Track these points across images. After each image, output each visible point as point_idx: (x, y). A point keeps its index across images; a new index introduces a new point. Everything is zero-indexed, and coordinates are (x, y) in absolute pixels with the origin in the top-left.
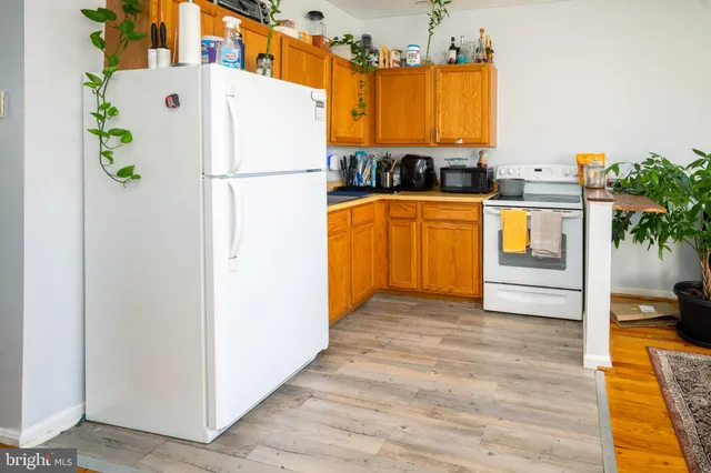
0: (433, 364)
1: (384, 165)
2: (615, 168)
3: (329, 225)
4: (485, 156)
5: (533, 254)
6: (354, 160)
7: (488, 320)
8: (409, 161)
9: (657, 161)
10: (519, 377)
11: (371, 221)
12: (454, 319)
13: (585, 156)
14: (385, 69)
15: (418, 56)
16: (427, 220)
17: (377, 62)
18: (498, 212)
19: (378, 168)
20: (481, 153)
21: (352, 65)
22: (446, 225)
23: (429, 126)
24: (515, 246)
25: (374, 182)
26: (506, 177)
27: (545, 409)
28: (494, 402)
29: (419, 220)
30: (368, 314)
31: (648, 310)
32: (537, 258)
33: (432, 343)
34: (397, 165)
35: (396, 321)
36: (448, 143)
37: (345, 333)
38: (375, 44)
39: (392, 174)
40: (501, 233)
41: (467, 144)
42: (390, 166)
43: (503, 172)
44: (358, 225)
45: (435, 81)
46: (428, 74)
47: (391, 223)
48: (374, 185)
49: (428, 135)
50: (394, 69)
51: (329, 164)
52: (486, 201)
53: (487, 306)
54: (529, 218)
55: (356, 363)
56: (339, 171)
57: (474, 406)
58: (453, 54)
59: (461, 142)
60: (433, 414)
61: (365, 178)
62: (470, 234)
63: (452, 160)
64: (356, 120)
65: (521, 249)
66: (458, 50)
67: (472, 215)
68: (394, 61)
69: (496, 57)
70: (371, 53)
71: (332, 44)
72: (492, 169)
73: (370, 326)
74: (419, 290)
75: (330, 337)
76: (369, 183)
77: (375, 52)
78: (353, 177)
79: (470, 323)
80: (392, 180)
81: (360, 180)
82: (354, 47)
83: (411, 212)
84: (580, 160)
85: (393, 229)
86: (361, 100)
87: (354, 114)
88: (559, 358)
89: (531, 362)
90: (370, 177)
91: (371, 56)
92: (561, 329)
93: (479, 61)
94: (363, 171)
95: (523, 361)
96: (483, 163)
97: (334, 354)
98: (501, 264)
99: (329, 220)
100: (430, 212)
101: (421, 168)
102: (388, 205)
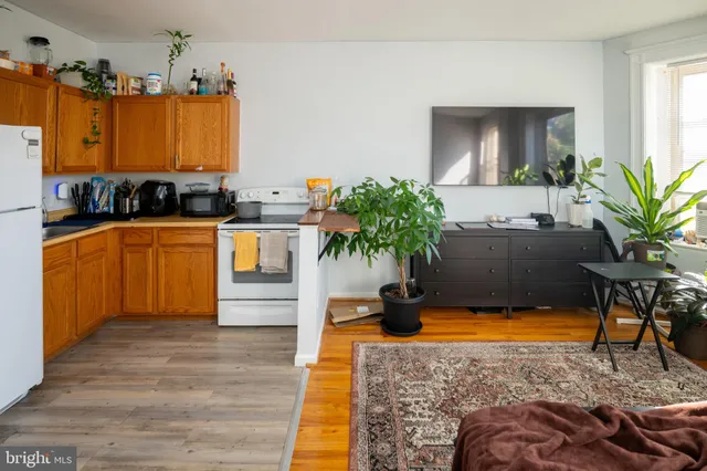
0: (155, 383)
1: (123, 191)
2: (338, 191)
3: (44, 260)
4: (226, 181)
5: (263, 271)
6: (88, 188)
7: (222, 335)
8: (150, 187)
9: (371, 185)
10: (236, 383)
11: (102, 250)
12: (188, 337)
13: (314, 181)
14: (122, 97)
15: (159, 85)
16: (164, 246)
17: (115, 89)
18: (231, 234)
19: (116, 195)
20: (222, 178)
21: (83, 93)
22: (182, 249)
23: (169, 154)
24: (246, 265)
25: (112, 209)
26: (246, 200)
27: (251, 406)
28: (206, 408)
29: (155, 245)
30: (96, 343)
31: (363, 310)
32: (265, 274)
33: (159, 363)
34: (137, 190)
35: (125, 346)
36: (188, 169)
37: (68, 365)
38: (114, 69)
39: (131, 200)
40: (234, 253)
41: (207, 170)
42: (129, 192)
43: (243, 195)
44: (86, 255)
45: (176, 110)
46: (168, 102)
47: (125, 251)
48: (112, 211)
49: (168, 162)
50: (133, 96)
51: (57, 192)
52: (221, 225)
53: (221, 322)
54: (259, 238)
55: (73, 393)
56: (69, 199)
57: (186, 415)
58: (194, 85)
59: (201, 168)
60: (144, 428)
61: (101, 204)
62: (206, 256)
63: (193, 185)
64: (87, 148)
65: (251, 267)
66: (199, 81)
67: (208, 239)
68: (133, 89)
69: (237, 90)
70: (109, 78)
71: (59, 71)
72: (233, 192)
73: (97, 355)
74: (155, 313)
75: (45, 372)
76: (106, 209)
77: (113, 78)
78: (87, 205)
79: (203, 340)
80: (131, 206)
81: (96, 207)
82: (86, 74)
83: (147, 239)
84: (310, 184)
85: (128, 256)
86: (95, 127)
87: (86, 142)
88: (277, 361)
89: (250, 368)
90: (108, 202)
91: (109, 81)
92: (285, 335)
93: (219, 93)
94: (100, 196)
95: (243, 368)
96: (224, 187)
97: (49, 388)
98: (234, 282)
99: (44, 254)
100: (166, 238)
101: (161, 193)
102: (123, 232)
